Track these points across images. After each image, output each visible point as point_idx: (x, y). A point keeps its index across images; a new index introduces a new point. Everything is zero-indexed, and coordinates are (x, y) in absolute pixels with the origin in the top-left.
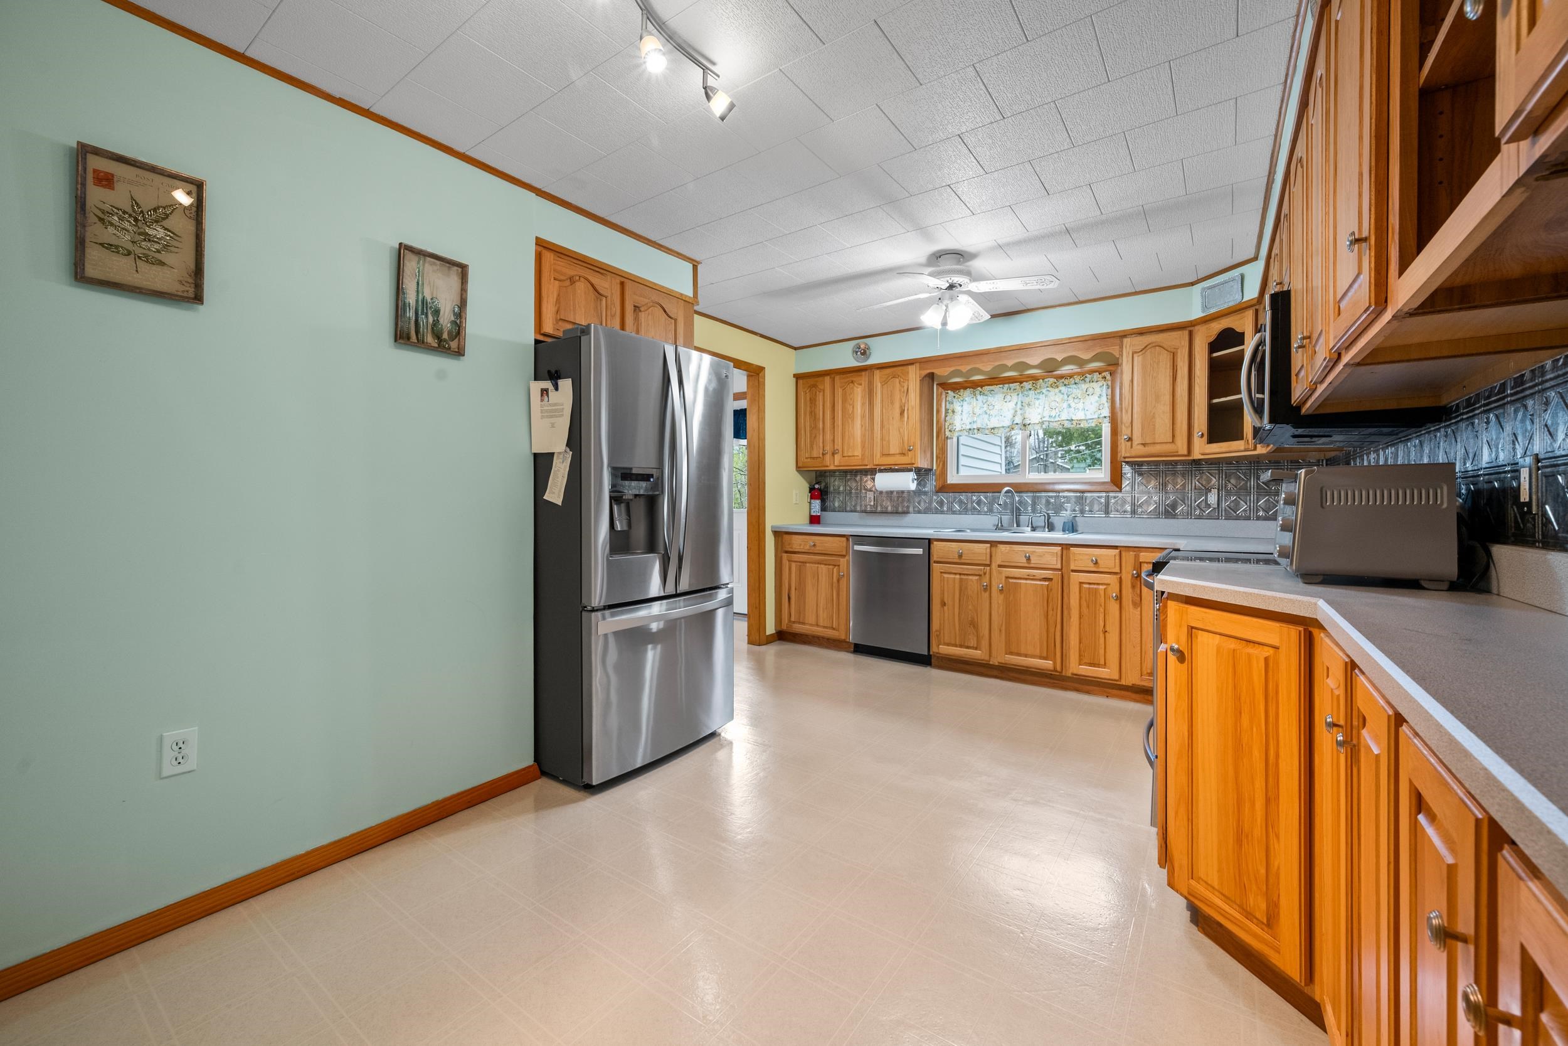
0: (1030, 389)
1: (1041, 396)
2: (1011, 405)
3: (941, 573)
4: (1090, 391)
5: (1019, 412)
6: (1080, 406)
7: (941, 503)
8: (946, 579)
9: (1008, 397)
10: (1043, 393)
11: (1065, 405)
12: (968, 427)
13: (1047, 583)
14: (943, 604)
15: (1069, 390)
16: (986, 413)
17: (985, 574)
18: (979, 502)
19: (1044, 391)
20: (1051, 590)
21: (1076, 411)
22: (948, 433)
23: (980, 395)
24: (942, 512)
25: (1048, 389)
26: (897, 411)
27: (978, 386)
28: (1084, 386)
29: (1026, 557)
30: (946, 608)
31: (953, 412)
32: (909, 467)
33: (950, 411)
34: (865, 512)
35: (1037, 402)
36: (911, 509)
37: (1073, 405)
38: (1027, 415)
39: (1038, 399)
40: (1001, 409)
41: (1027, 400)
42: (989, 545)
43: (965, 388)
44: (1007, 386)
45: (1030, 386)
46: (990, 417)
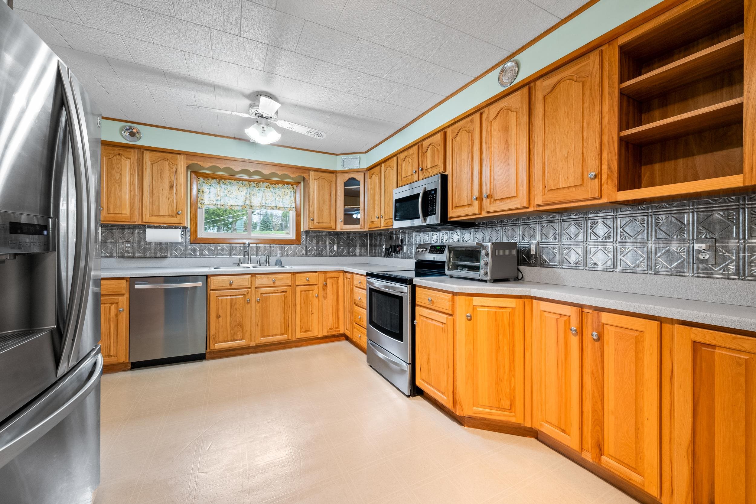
0: (255, 187)
1: (260, 191)
2: (243, 193)
3: (217, 296)
4: (286, 193)
5: (249, 198)
6: (281, 200)
7: (194, 250)
8: (220, 300)
9: (241, 189)
10: (261, 190)
11: (274, 198)
12: (215, 203)
13: (284, 294)
14: (218, 316)
15: (276, 191)
16: (227, 196)
17: (248, 293)
18: (222, 250)
19: (262, 189)
20: (286, 297)
21: (279, 202)
22: (199, 205)
23: (223, 184)
24: (195, 256)
25: (264, 188)
26: (167, 186)
27: (223, 179)
28: (283, 190)
29: (273, 281)
30: (220, 319)
31: (203, 192)
32: (176, 225)
33: (201, 191)
34: (122, 257)
35: (258, 194)
36: (169, 255)
37: (277, 199)
38: (252, 201)
39: (259, 193)
40: (237, 195)
41: (252, 192)
42: (250, 276)
43: (213, 178)
45: (255, 185)
46: (230, 199)
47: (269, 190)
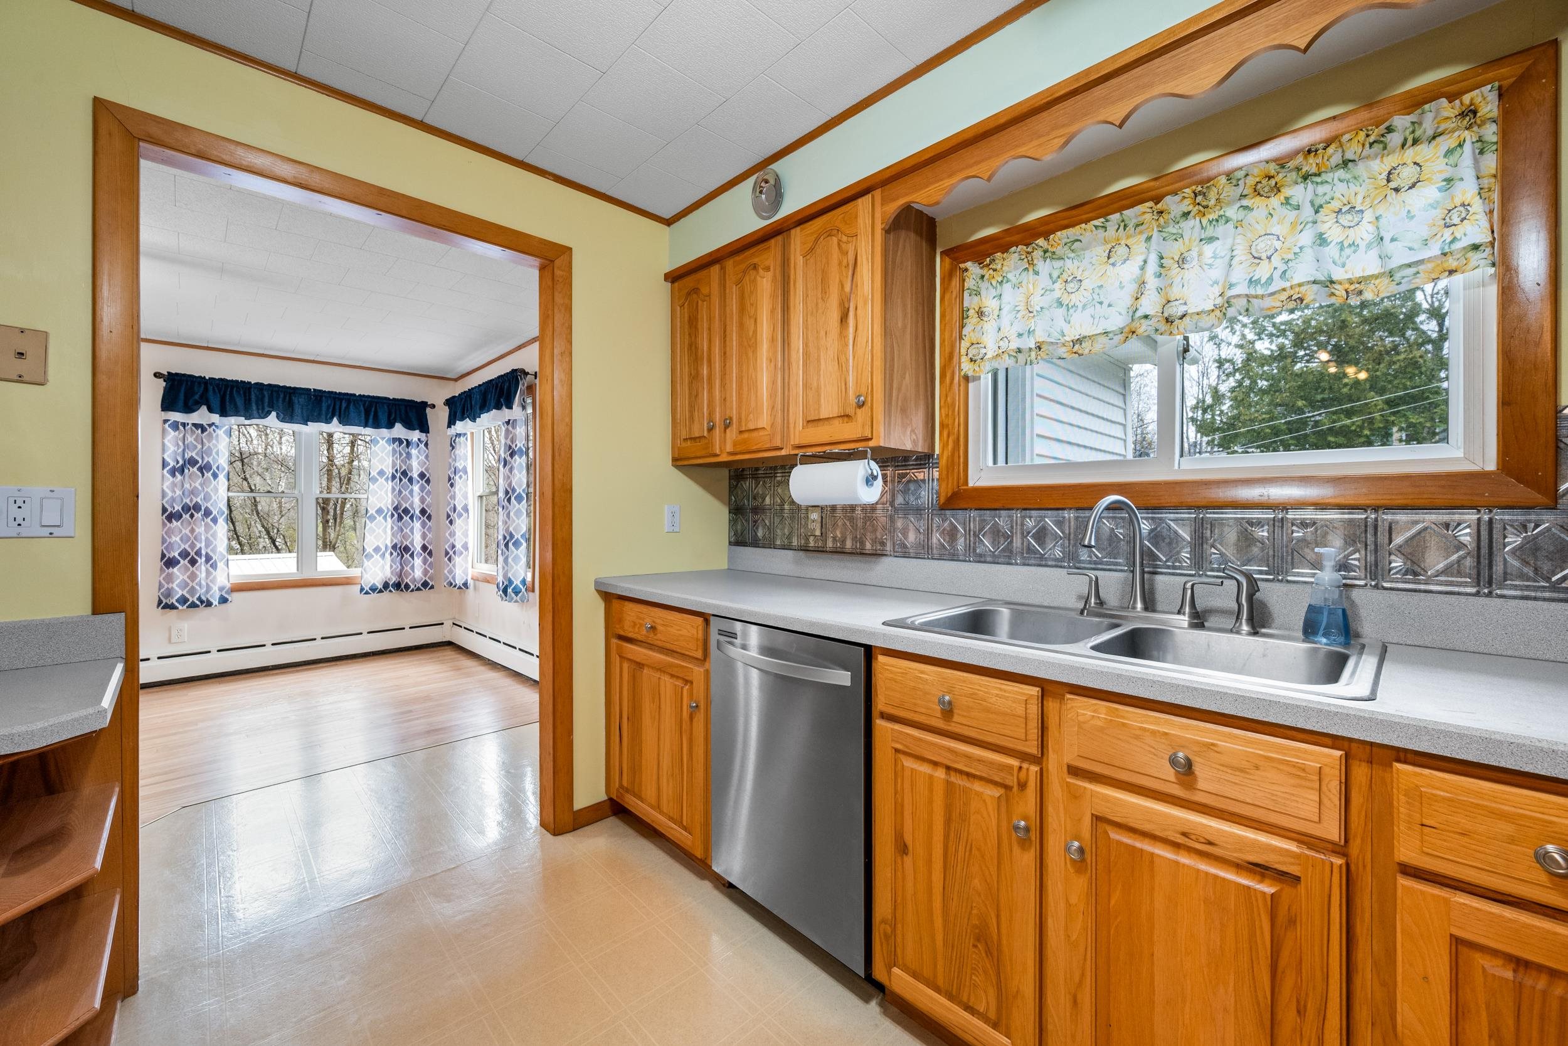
0: (1186, 215)
1: (1220, 230)
2: (1128, 271)
3: (897, 750)
4: (1407, 174)
5: (1152, 283)
6: (1365, 232)
7: (952, 534)
8: (907, 774)
9: (1121, 250)
10: (1226, 222)
11: (1307, 237)
12: (1014, 345)
13: (1268, 888)
15: (1321, 190)
16: (1060, 304)
17: (1023, 786)
18: (1041, 535)
19: (1231, 212)
21: (1348, 251)
22: (967, 367)
23: (1045, 259)
24: (954, 557)
25: (1245, 202)
26: (834, 315)
27: (1038, 236)
28: (1379, 166)
29: (1173, 761)
30: (908, 860)
31: (980, 314)
32: (860, 446)
33: (971, 313)
34: (805, 549)
35: (1208, 250)
36: (889, 547)
37: (1334, 234)
38: (1175, 292)
39: (1211, 239)
40: (1102, 287)
41: (1174, 249)
42: (1035, 691)
43: (1005, 249)
44: (1115, 217)
45: (1186, 206)
46: (1071, 311)
47: (1275, 201)
